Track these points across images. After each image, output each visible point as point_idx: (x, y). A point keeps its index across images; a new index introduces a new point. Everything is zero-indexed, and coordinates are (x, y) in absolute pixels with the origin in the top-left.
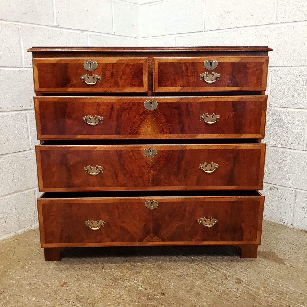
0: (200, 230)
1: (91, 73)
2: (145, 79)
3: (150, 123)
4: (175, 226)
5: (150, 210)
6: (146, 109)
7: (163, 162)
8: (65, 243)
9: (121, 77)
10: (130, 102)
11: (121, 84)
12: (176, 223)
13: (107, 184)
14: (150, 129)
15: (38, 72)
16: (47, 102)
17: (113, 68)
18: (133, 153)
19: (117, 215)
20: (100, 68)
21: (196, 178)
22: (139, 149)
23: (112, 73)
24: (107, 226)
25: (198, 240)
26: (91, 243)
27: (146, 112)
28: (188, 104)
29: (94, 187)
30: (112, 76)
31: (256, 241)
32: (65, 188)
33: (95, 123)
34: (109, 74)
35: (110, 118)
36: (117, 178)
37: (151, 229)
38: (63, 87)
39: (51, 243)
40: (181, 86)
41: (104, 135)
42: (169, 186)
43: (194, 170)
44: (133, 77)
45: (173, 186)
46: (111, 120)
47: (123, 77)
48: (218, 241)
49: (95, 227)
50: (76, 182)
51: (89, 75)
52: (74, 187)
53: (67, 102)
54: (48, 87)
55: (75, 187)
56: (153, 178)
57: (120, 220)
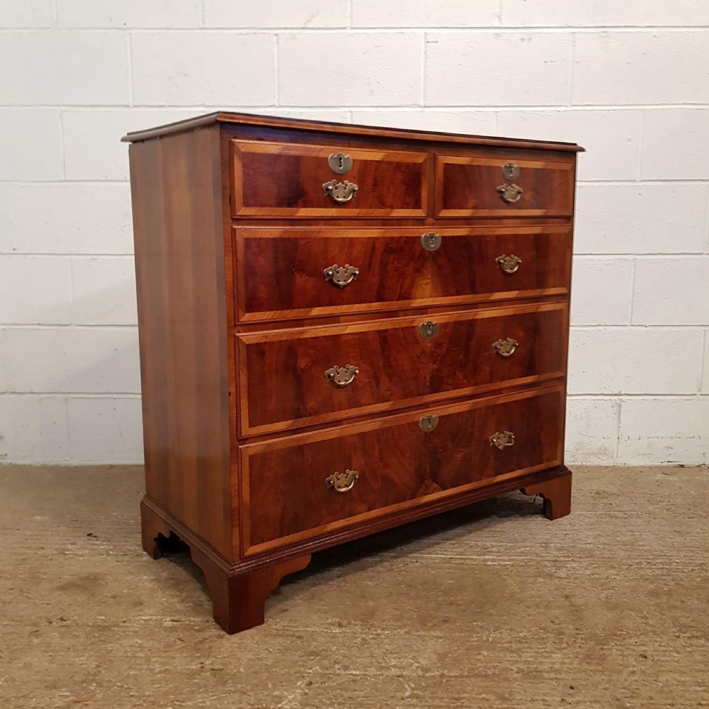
0: (492, 457)
1: (340, 177)
2: (424, 194)
3: (429, 276)
4: (460, 456)
5: (426, 434)
6: (424, 249)
7: (445, 346)
8: (289, 535)
9: (389, 188)
10: (400, 237)
11: (389, 201)
12: (462, 452)
13: (363, 401)
14: (429, 286)
15: (244, 171)
16: (260, 239)
17: (376, 169)
18: (404, 333)
19: (377, 453)
20: (356, 169)
21: (488, 369)
22: (413, 325)
23: (375, 180)
24: (361, 482)
25: (489, 476)
26: (334, 523)
27: (423, 256)
28: (480, 239)
29: (340, 410)
30: (375, 185)
31: (556, 459)
32: (290, 422)
33: (345, 281)
34: (370, 181)
35: (369, 270)
36: (378, 386)
37: (428, 470)
38: (290, 206)
39: (263, 542)
40: (473, 208)
41: (357, 305)
42: (454, 389)
43: (486, 354)
44: (406, 189)
45: (460, 388)
46: (371, 272)
47: (391, 187)
48: (514, 470)
49: (342, 486)
50: (310, 405)
51: (338, 183)
52: (306, 416)
53: (297, 239)
54: (263, 205)
55: (310, 416)
56: (432, 378)
57: (381, 464)
